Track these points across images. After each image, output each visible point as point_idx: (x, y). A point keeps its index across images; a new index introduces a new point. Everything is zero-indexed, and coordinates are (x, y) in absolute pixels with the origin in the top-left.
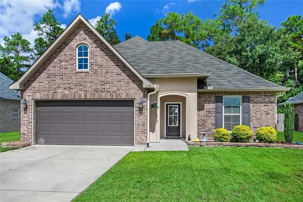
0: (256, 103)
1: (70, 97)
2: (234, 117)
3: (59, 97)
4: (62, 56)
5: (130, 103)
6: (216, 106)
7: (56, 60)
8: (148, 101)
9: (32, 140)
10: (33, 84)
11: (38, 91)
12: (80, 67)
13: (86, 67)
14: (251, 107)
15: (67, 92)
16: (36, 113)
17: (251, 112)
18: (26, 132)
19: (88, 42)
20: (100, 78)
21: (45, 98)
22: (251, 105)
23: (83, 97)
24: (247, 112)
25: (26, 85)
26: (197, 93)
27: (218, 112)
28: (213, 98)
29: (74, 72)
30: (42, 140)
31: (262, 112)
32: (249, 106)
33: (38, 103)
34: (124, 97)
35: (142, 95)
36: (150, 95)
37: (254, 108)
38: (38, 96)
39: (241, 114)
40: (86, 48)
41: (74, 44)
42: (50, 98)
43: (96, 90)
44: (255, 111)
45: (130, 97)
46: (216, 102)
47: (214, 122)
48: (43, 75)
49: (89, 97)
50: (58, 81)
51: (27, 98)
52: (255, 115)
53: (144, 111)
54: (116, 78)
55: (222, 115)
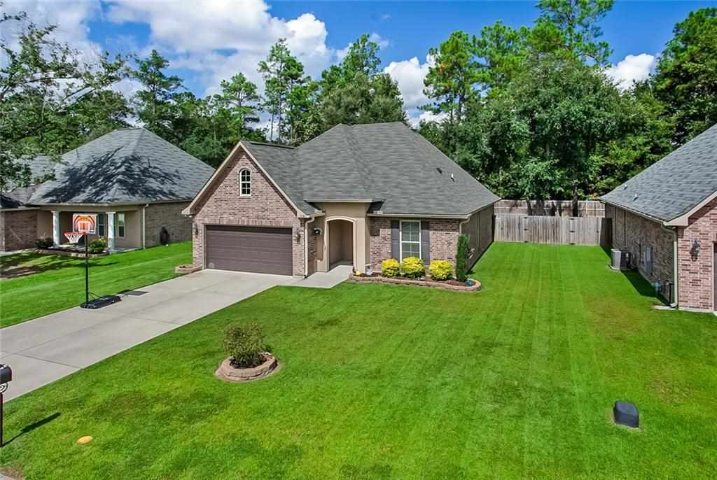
0: (436, 230)
1: (235, 223)
2: (413, 245)
3: (225, 222)
4: (227, 181)
5: (288, 231)
6: (392, 232)
7: (221, 185)
8: (306, 230)
9: (202, 265)
10: (203, 209)
11: (207, 216)
12: (244, 192)
13: (249, 192)
14: (431, 236)
15: (232, 218)
16: (207, 237)
17: (431, 241)
18: (197, 256)
19: (250, 167)
20: (261, 205)
21: (213, 223)
22: (431, 232)
23: (246, 224)
24: (426, 240)
25: (196, 210)
26: (364, 219)
27: (394, 238)
28: (389, 223)
29: (238, 197)
30: (211, 264)
31: (444, 241)
32: (429, 234)
33: (208, 227)
34: (282, 225)
35: (299, 223)
36: (308, 224)
37: (434, 236)
38: (207, 221)
39: (420, 242)
40: (248, 173)
41: (237, 168)
42: (217, 223)
43: (257, 217)
44: (435, 240)
45: (288, 226)
46: (392, 227)
47: (390, 251)
48: (211, 200)
49: (251, 224)
50: (224, 206)
51: (197, 222)
52: (435, 244)
53: (302, 240)
54: (275, 205)
55: (399, 242)
